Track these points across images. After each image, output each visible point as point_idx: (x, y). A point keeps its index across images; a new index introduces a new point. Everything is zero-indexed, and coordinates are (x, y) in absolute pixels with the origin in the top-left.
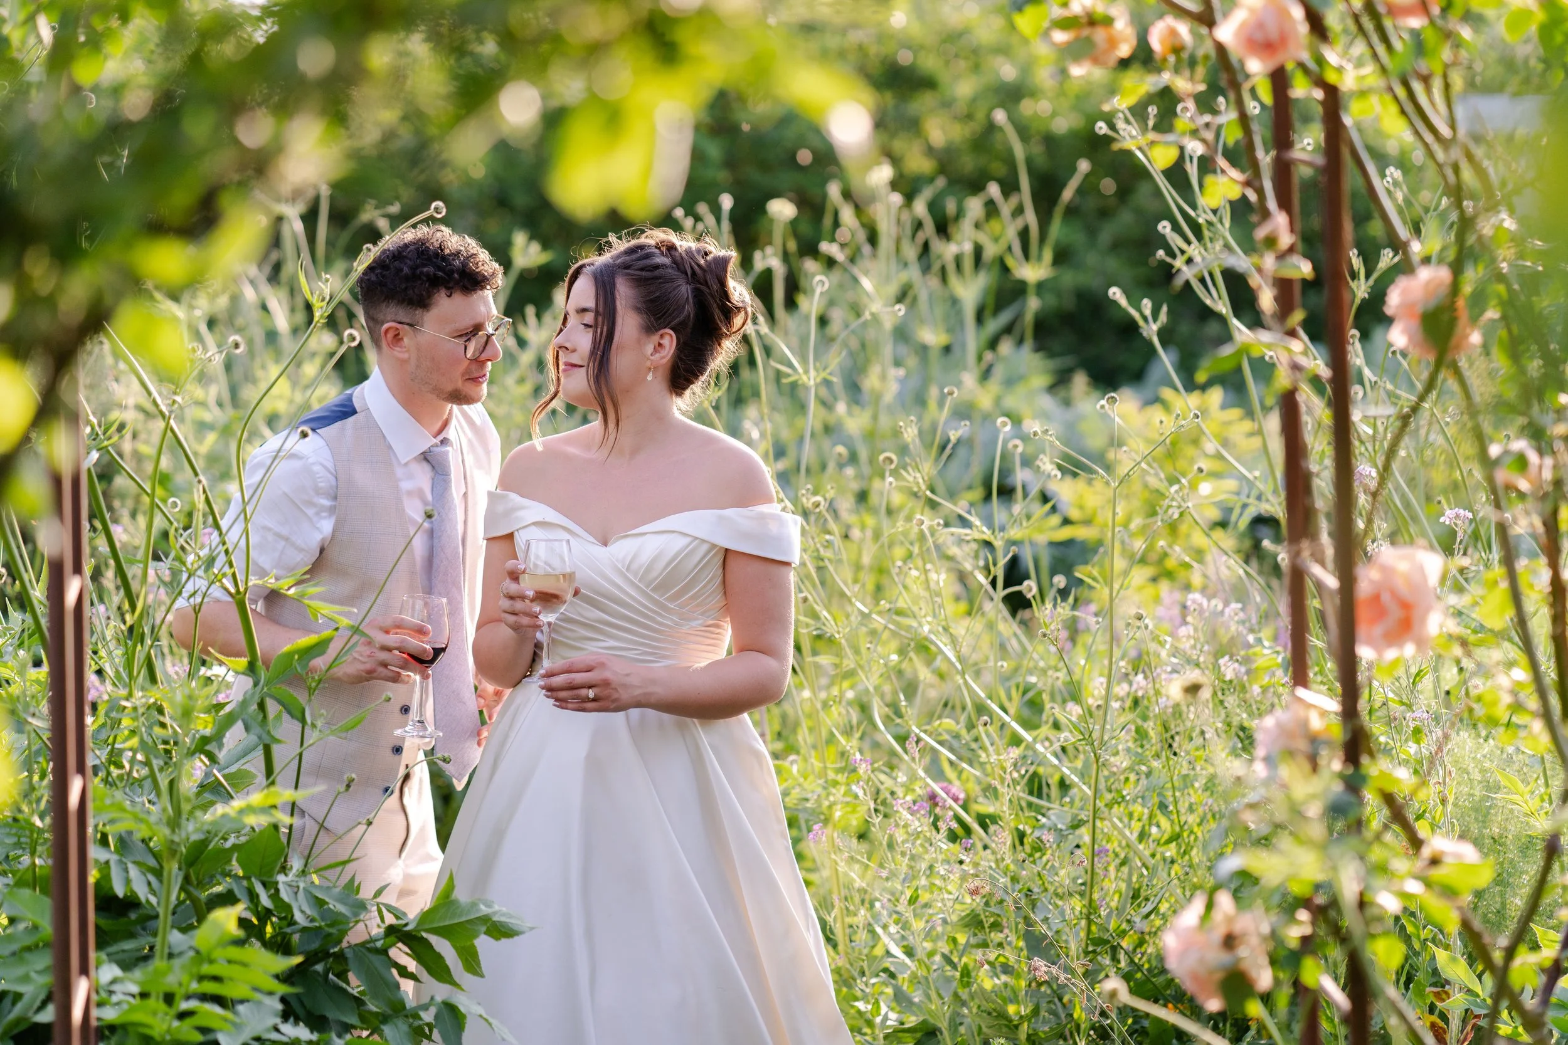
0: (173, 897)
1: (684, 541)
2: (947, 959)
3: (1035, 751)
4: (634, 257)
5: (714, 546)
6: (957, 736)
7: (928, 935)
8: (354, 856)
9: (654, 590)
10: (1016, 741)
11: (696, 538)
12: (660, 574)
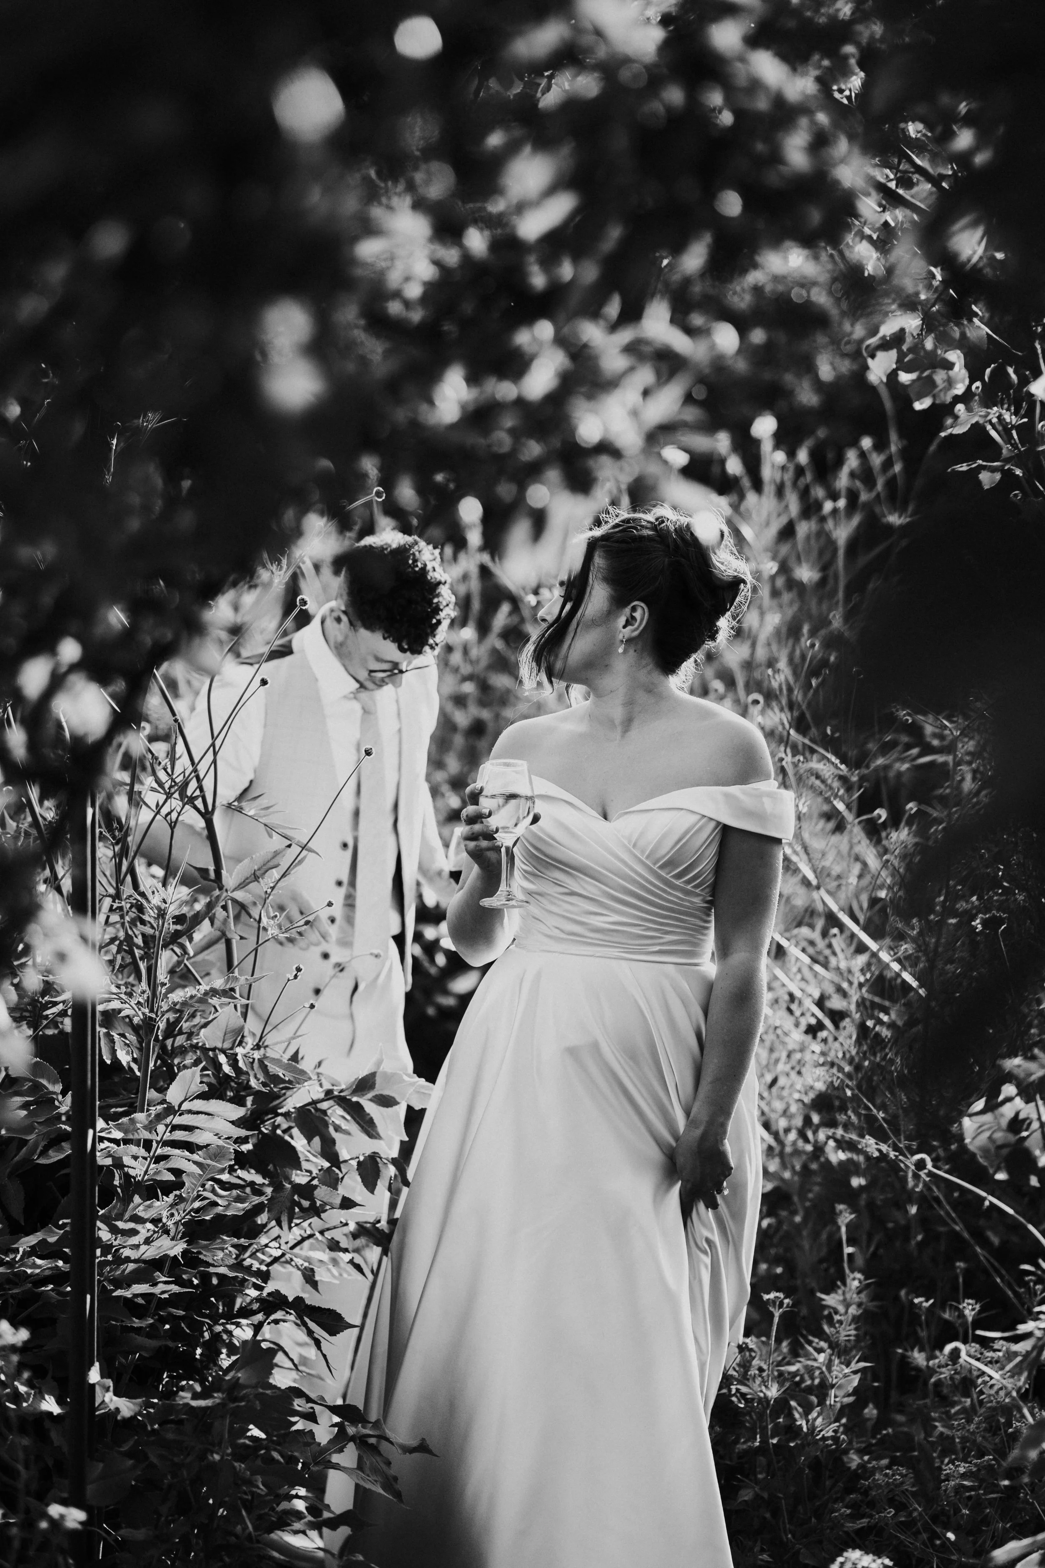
0: (151, 1065)
1: (694, 818)
2: (802, 1134)
3: (879, 960)
4: (617, 530)
5: (718, 823)
6: (812, 943)
7: (785, 1113)
8: (298, 1034)
9: (661, 867)
10: (861, 948)
11: (704, 816)
12: (668, 852)
